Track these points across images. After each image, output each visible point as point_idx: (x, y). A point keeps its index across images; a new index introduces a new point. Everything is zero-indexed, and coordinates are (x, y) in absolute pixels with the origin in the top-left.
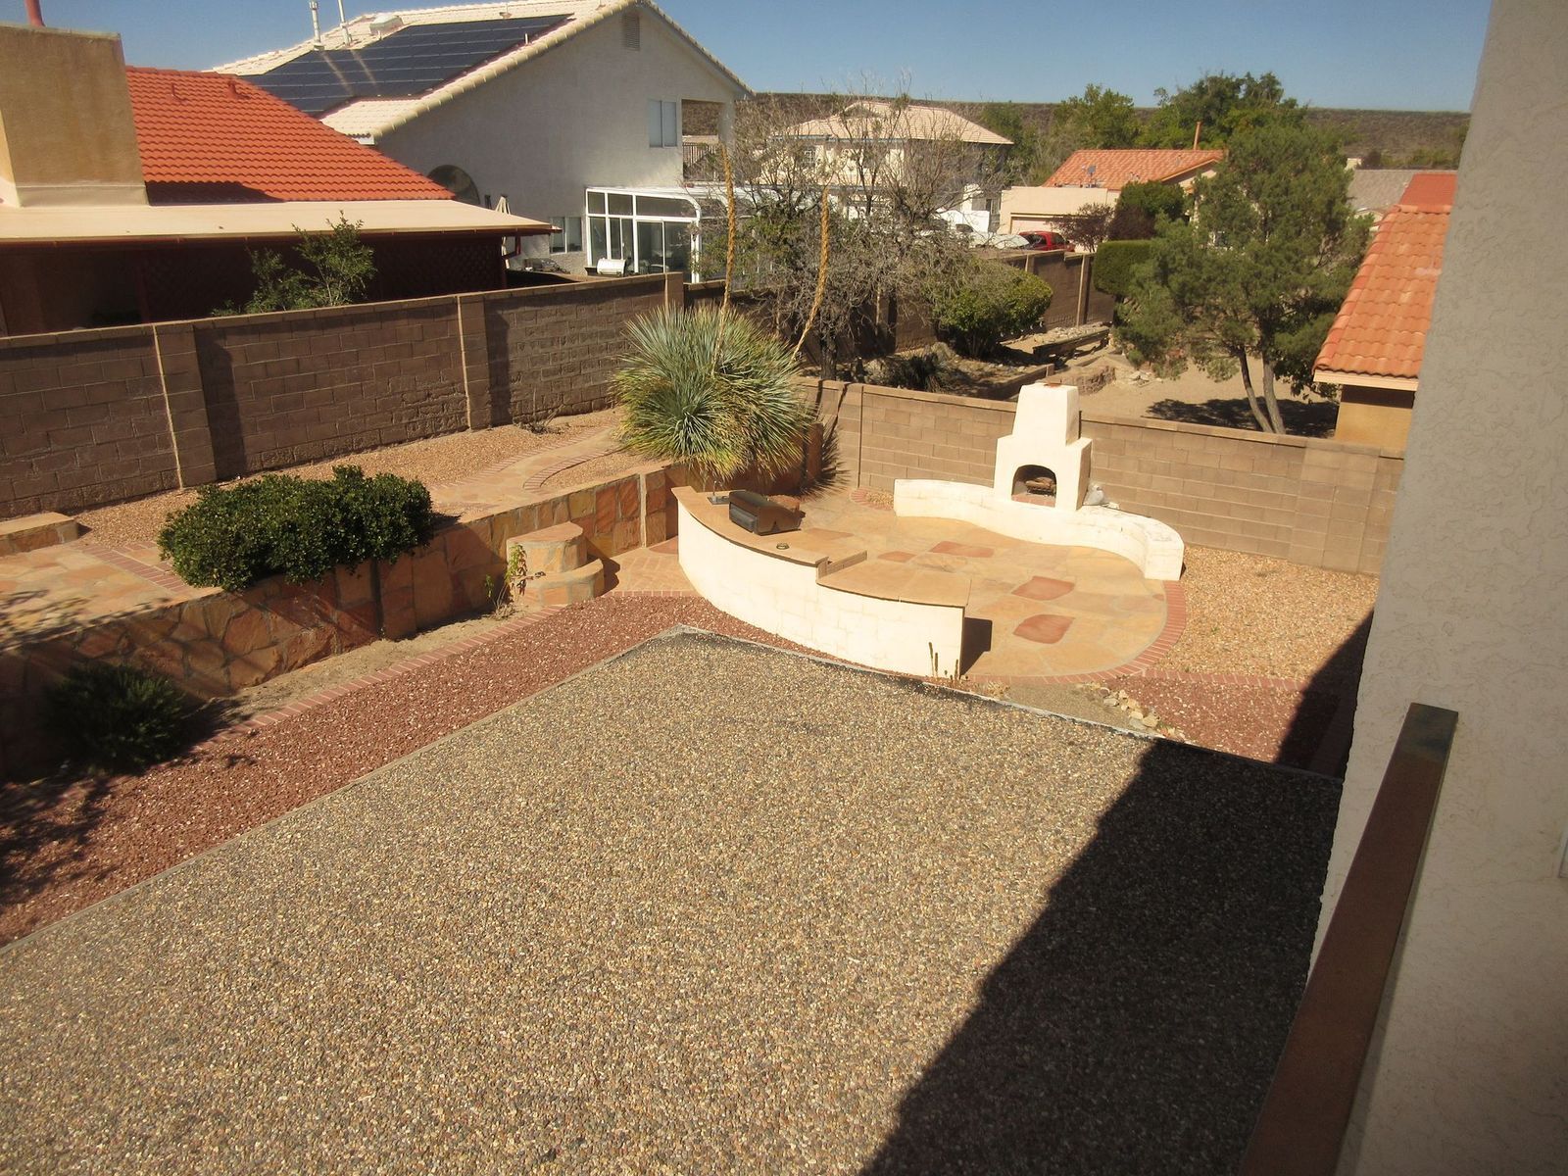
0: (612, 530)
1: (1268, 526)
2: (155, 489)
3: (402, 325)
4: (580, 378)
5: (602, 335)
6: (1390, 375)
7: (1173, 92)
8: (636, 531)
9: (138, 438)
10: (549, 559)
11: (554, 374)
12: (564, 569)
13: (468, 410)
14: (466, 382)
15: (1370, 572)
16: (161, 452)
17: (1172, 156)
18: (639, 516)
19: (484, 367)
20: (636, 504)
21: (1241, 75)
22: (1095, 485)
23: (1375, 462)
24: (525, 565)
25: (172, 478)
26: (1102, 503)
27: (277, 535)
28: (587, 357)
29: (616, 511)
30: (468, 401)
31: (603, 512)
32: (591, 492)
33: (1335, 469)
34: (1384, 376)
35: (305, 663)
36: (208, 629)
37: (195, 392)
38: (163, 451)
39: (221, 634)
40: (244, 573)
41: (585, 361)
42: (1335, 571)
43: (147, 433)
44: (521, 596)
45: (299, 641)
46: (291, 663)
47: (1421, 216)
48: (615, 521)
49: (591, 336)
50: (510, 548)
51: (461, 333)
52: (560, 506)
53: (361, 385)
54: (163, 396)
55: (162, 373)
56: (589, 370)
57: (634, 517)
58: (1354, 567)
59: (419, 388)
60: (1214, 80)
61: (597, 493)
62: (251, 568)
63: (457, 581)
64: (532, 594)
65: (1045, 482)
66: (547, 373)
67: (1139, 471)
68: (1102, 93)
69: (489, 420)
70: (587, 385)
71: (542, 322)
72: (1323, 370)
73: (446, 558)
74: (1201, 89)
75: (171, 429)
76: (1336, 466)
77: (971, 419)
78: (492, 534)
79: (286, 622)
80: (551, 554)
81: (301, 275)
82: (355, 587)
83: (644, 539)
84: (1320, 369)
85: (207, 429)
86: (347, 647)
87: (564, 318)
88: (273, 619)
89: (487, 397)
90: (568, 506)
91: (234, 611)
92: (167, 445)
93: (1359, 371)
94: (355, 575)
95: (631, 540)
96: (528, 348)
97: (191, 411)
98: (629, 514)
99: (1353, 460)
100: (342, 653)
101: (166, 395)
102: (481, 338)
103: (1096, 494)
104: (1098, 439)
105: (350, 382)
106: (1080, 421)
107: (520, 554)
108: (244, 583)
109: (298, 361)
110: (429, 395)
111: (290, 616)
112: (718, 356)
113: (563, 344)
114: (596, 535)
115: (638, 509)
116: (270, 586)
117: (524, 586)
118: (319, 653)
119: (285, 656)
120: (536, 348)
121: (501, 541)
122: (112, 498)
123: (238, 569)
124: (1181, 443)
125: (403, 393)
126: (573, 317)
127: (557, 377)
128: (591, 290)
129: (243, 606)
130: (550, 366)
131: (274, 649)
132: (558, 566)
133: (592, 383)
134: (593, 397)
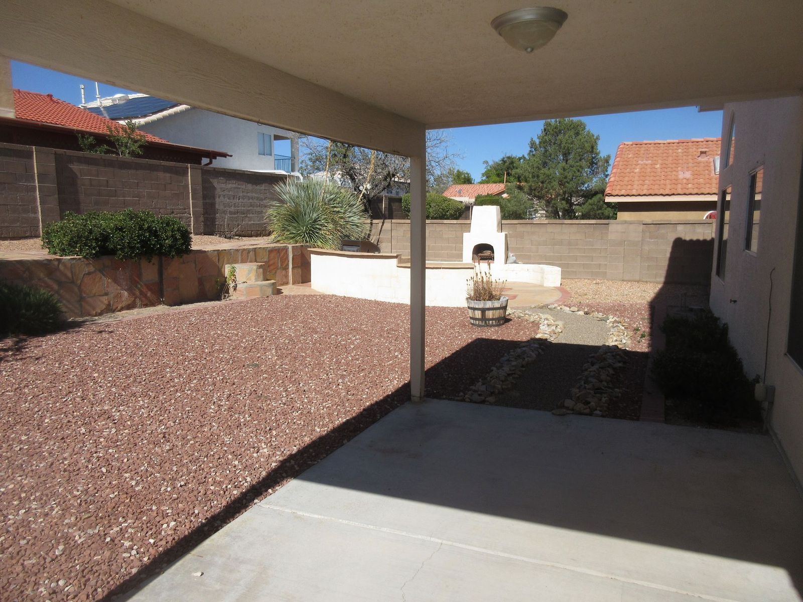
0: (276, 273)
1: (595, 264)
2: (27, 235)
3: (161, 175)
4: (247, 219)
5: (258, 198)
6: (639, 195)
7: (491, 163)
8: (287, 276)
9: (20, 205)
10: (249, 274)
11: (235, 213)
12: (256, 280)
13: (192, 223)
14: (191, 209)
15: (646, 280)
16: (32, 215)
17: (495, 186)
18: (288, 268)
19: (200, 202)
20: (287, 261)
21: (521, 156)
22: (511, 254)
23: (642, 227)
24: (235, 278)
25: (37, 231)
26: (515, 262)
27: (113, 231)
28: (250, 208)
29: (278, 263)
30: (192, 219)
31: (271, 262)
32: (266, 250)
33: (623, 232)
34: (636, 196)
35: (122, 309)
36: (72, 277)
37: (53, 186)
38: (33, 215)
39: (79, 282)
40: (94, 248)
41: (249, 210)
42: (629, 281)
43: (25, 204)
44: (234, 293)
45: (118, 296)
46: (114, 307)
47: (634, 146)
48: (277, 268)
49: (252, 198)
50: (227, 270)
51: (190, 183)
52: (251, 253)
53: (139, 200)
54: (35, 185)
55: (36, 172)
56: (251, 215)
57: (286, 268)
58: (637, 278)
59: (168, 208)
60: (509, 158)
61: (269, 251)
62: (98, 246)
63: (201, 281)
64: (240, 291)
65: (487, 253)
66: (231, 213)
67: (532, 245)
68: (456, 172)
69: (202, 231)
70: (250, 223)
71: (229, 186)
72: (609, 196)
73: (195, 268)
74: (504, 161)
75: (39, 204)
76: (624, 231)
77: (447, 229)
78: (219, 260)
79: (113, 283)
80: (250, 271)
81: (105, 146)
82: (149, 272)
83: (291, 281)
84: (607, 196)
85: (58, 207)
86: (144, 305)
87: (239, 186)
88: (107, 280)
89: (202, 219)
90: (255, 255)
91: (87, 270)
92: (36, 212)
93: (625, 194)
94: (151, 263)
95: (285, 280)
96: (222, 198)
97: (50, 196)
98: (284, 266)
99: (631, 227)
100: (141, 308)
101: (37, 185)
102: (199, 188)
103: (512, 258)
104: (510, 232)
105: (133, 197)
106: (502, 224)
107: (233, 273)
108: (94, 254)
109: (107, 181)
110: (173, 212)
111: (116, 281)
112: (323, 196)
113: (239, 199)
114: (268, 273)
115: (288, 265)
116: (106, 260)
117: (236, 287)
118: (129, 305)
119: (112, 302)
120: (226, 199)
121: (223, 265)
122: (3, 236)
123: (92, 245)
124: (550, 229)
125: (160, 209)
126: (244, 187)
127: (236, 216)
128: (252, 175)
129: (92, 269)
130: (232, 209)
131: (106, 297)
132: (253, 278)
133: (252, 222)
134: (253, 229)
